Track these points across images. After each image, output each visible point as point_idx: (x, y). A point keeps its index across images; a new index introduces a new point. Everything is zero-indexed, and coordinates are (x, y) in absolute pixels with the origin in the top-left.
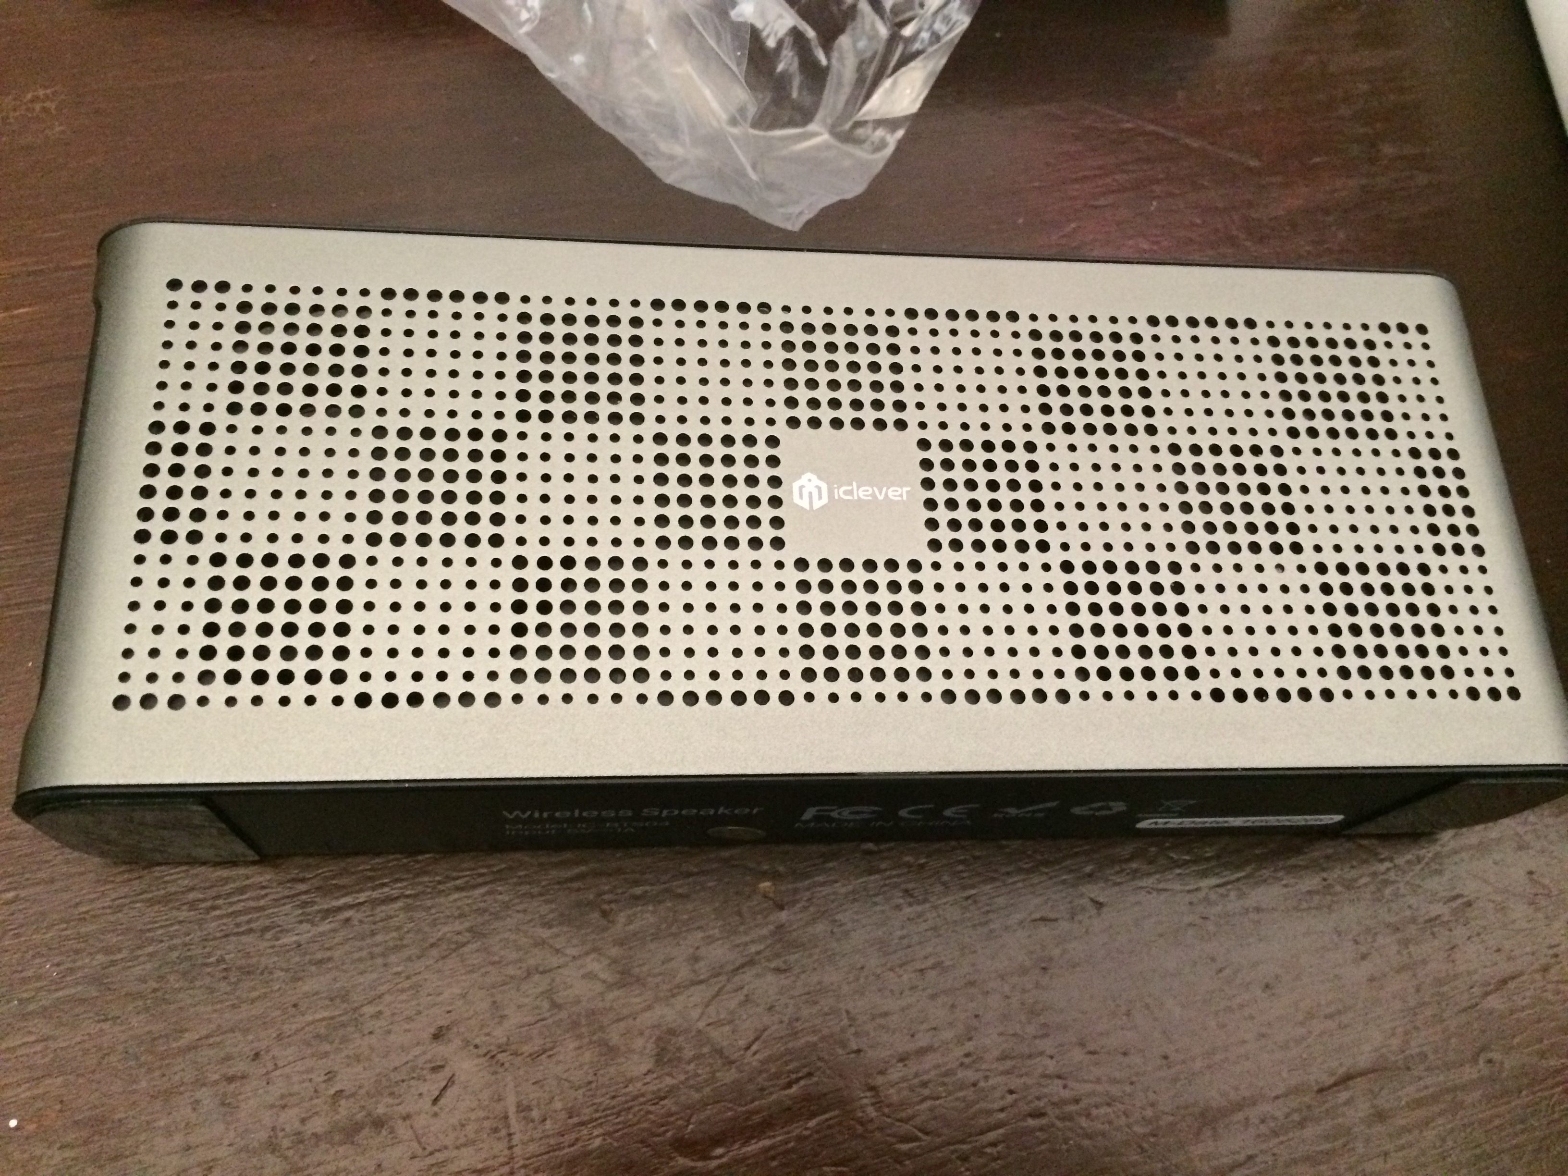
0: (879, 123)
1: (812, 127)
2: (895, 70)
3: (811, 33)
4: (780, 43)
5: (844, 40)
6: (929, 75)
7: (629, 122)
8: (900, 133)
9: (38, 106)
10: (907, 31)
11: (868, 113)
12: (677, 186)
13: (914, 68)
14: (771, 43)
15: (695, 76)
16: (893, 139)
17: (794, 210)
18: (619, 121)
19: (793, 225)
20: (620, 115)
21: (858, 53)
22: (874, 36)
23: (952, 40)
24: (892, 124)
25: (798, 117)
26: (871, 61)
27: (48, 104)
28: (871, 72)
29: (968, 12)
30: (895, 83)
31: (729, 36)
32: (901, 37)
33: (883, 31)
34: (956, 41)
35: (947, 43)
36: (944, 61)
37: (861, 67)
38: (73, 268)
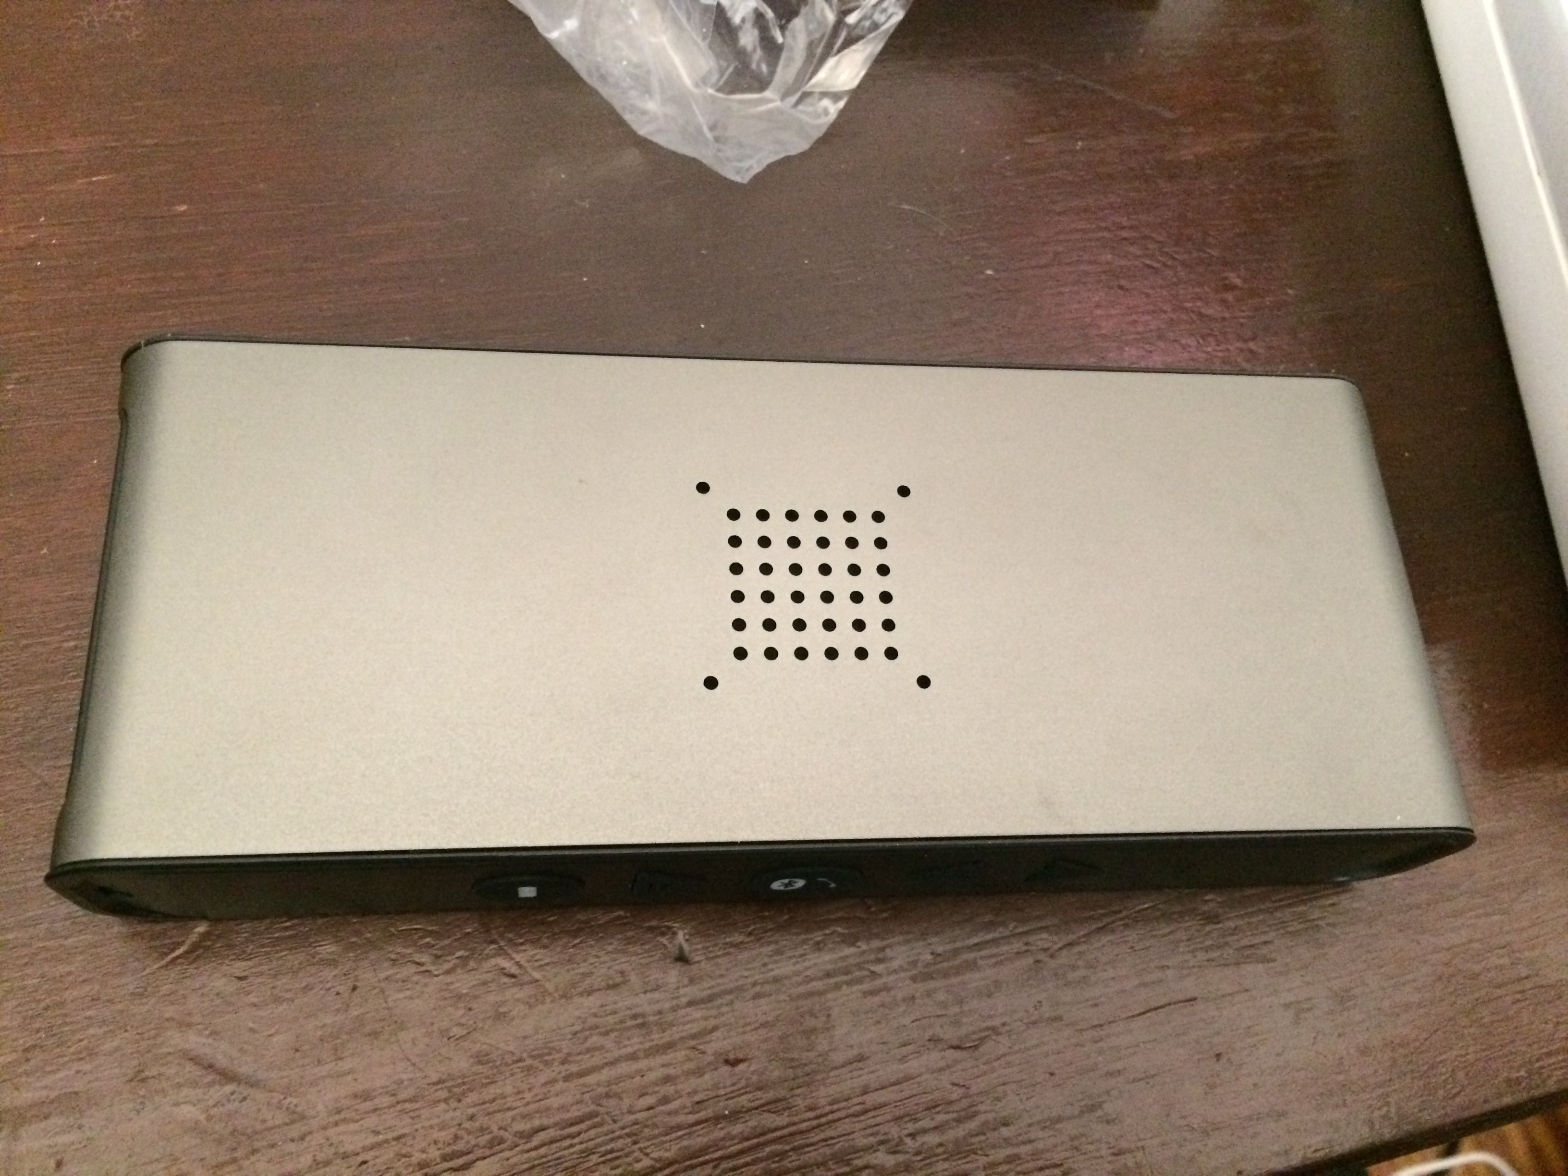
0: (824, 94)
1: (767, 94)
2: (839, 51)
3: (770, 14)
4: (743, 20)
5: (798, 23)
6: (866, 59)
7: (611, 80)
8: (841, 104)
9: (118, 14)
10: (852, 19)
11: (814, 86)
12: (650, 138)
13: (855, 51)
14: (737, 20)
15: (668, 47)
16: (833, 109)
17: (745, 164)
18: (603, 78)
19: (743, 178)
20: (604, 72)
21: (809, 33)
22: (822, 23)
23: (888, 29)
24: (835, 97)
25: (756, 85)
26: (820, 42)
27: (127, 12)
28: (819, 50)
29: (903, 7)
30: (838, 63)
31: (697, 15)
32: (845, 24)
33: (831, 17)
34: (892, 31)
35: (883, 32)
36: (880, 46)
37: (811, 46)
38: (144, 146)
